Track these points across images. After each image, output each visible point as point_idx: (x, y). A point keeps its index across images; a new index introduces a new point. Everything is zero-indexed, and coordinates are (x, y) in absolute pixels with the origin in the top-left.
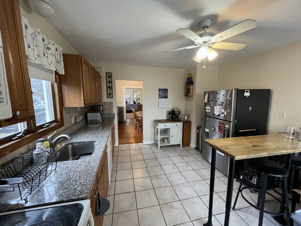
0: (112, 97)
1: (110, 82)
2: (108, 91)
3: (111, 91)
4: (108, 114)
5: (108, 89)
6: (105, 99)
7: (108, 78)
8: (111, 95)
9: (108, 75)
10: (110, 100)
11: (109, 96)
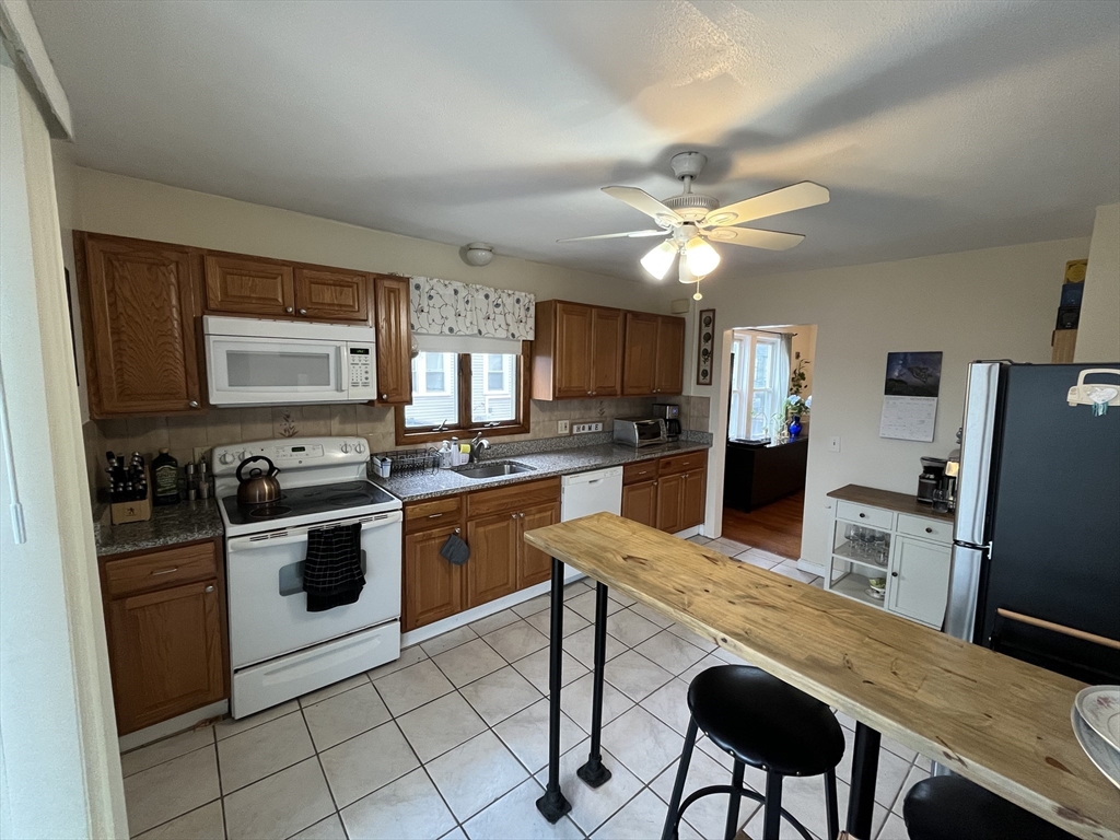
0: (710, 384)
1: (709, 337)
2: (702, 363)
3: (708, 363)
4: (695, 433)
5: (702, 359)
6: (691, 388)
7: (703, 325)
8: (708, 377)
9: (704, 317)
10: (703, 391)
11: (701, 377)
